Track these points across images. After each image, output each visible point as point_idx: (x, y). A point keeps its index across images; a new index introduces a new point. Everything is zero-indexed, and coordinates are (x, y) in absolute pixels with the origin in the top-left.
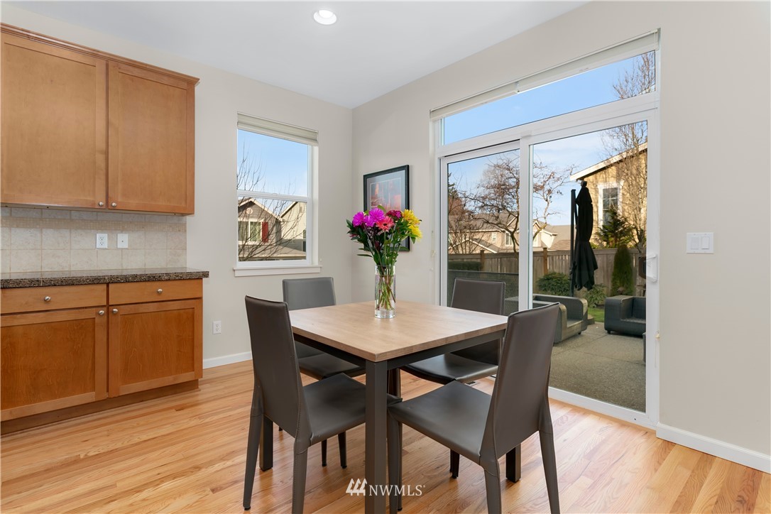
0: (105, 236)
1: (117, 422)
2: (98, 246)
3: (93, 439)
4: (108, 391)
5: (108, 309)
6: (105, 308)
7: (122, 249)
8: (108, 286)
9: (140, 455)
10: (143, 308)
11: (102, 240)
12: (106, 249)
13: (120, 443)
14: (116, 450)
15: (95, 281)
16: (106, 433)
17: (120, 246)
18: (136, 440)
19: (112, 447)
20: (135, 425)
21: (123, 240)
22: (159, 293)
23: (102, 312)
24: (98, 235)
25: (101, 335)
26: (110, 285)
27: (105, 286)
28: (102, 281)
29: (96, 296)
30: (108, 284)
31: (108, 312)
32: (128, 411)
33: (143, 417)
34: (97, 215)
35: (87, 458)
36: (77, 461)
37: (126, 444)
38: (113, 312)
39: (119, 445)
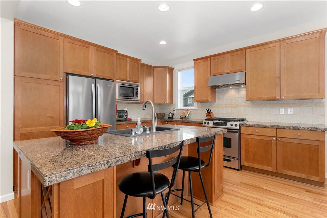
0: (283, 109)
1: (280, 183)
2: (281, 113)
3: (268, 184)
4: (277, 169)
5: (277, 138)
6: (276, 138)
7: (290, 115)
8: (277, 130)
9: (279, 198)
10: (291, 141)
11: (282, 111)
12: (283, 115)
13: (275, 190)
14: (272, 191)
15: (272, 127)
16: (273, 184)
17: (289, 113)
18: (281, 192)
19: (271, 190)
20: (284, 187)
21: (290, 111)
22: (299, 136)
23: (274, 139)
24: (280, 109)
25: (274, 147)
26: (278, 129)
27: (276, 129)
28: (274, 127)
29: (273, 133)
30: (277, 129)
31: (277, 139)
32: (286, 181)
33: (289, 186)
34: (280, 102)
35: (262, 188)
36: (259, 188)
37: (277, 191)
38: (278, 140)
39: (274, 190)
